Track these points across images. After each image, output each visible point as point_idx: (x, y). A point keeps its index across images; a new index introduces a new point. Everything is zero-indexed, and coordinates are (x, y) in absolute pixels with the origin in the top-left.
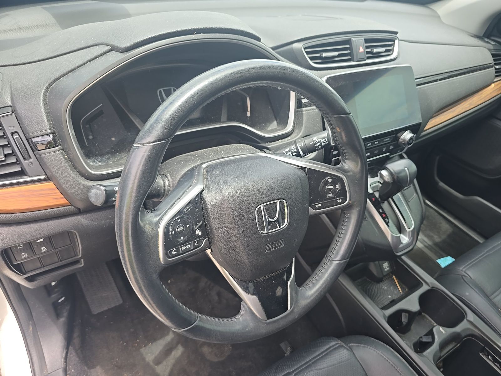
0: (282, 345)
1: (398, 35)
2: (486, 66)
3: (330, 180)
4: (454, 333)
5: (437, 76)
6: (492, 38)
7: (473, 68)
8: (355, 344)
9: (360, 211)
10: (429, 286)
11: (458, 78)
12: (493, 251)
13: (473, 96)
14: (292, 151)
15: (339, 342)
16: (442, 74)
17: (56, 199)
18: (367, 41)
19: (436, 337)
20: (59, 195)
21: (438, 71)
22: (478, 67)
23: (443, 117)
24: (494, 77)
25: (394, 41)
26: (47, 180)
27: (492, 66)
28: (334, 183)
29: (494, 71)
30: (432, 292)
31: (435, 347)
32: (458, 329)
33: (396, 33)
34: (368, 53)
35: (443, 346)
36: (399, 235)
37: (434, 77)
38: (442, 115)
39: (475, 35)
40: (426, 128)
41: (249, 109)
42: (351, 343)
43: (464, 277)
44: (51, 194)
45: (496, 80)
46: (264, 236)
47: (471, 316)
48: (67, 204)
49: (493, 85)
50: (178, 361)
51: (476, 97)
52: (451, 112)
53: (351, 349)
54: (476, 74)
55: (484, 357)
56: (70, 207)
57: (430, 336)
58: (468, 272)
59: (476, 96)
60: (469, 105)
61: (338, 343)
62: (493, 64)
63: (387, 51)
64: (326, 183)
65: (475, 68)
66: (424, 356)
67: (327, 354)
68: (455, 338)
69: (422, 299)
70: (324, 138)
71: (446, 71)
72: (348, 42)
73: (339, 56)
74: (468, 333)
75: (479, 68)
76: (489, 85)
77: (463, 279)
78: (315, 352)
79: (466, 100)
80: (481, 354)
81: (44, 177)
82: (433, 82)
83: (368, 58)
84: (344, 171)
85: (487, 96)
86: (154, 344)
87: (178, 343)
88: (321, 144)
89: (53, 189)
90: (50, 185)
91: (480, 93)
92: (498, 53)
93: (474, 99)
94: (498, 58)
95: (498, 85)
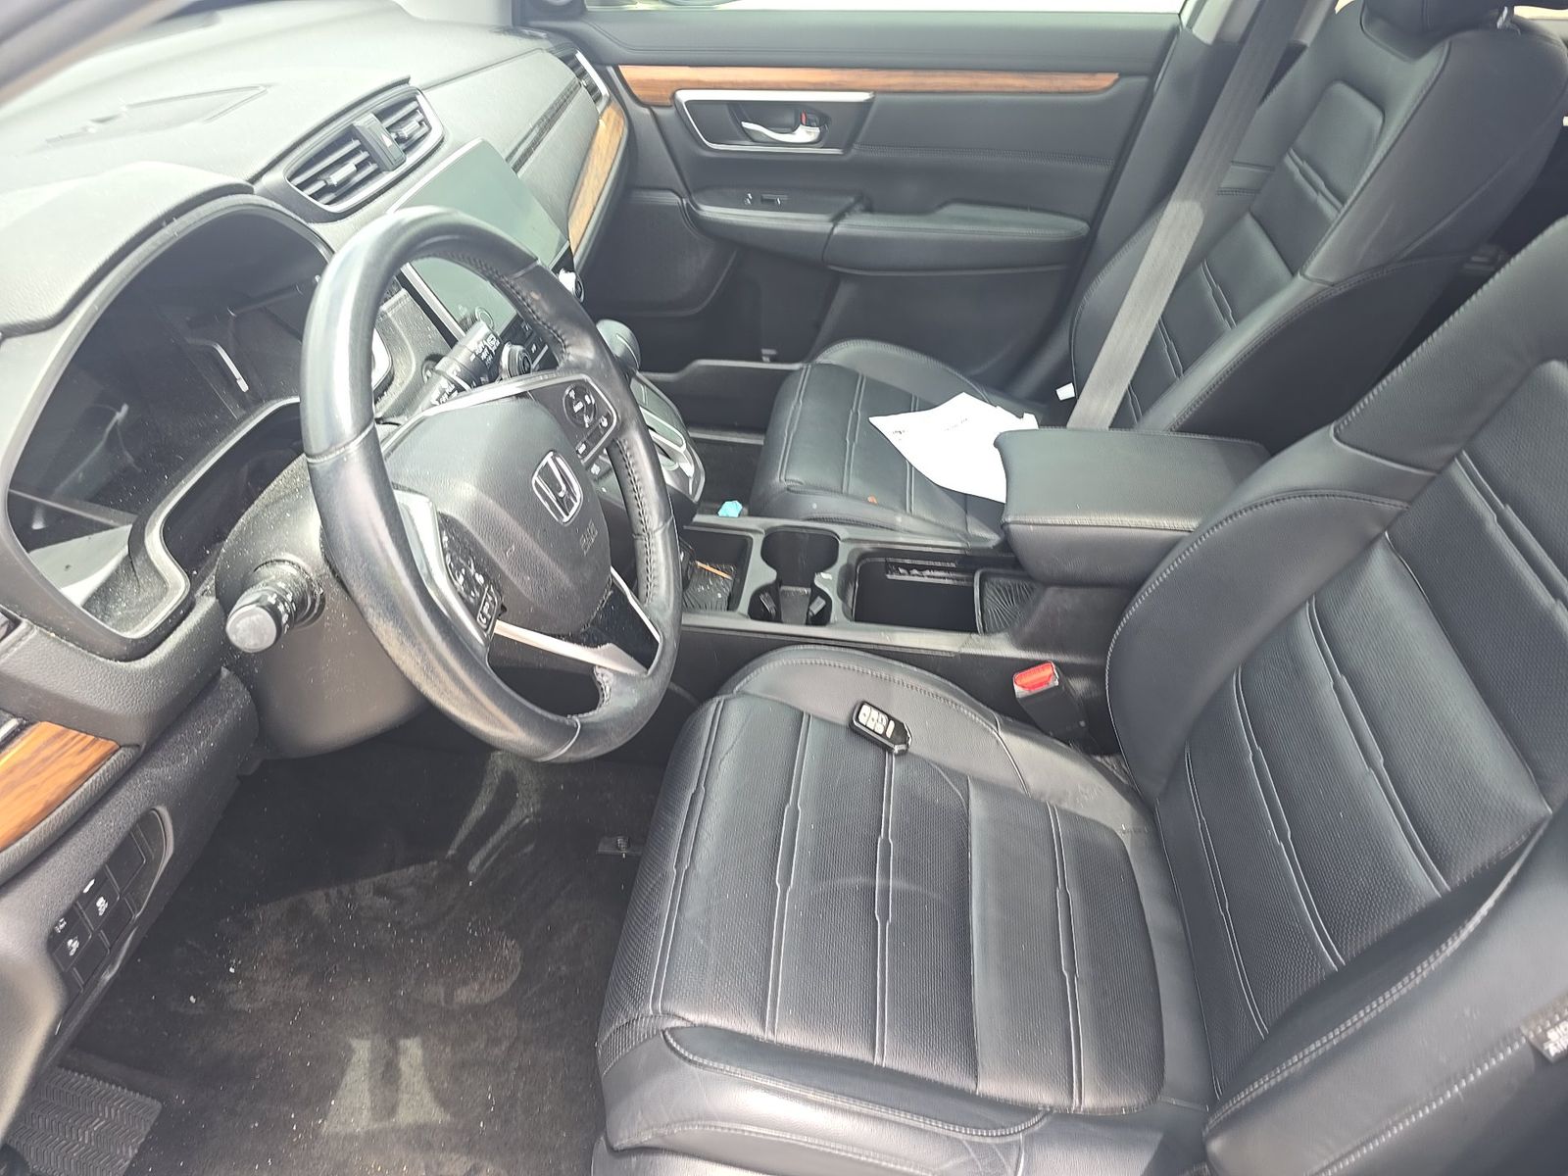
0: (604, 848)
1: (413, 83)
2: (569, 88)
3: (572, 394)
4: (841, 569)
6: (533, 23)
7: (559, 101)
8: (742, 683)
9: (638, 425)
10: (760, 533)
11: (555, 133)
12: (795, 427)
13: (589, 159)
14: (447, 391)
15: (717, 699)
16: (530, 135)
17: (83, 750)
19: (826, 590)
20: (82, 740)
21: (522, 131)
22: (565, 96)
23: (577, 222)
24: (592, 103)
25: (415, 99)
26: (27, 726)
27: (579, 85)
28: (580, 396)
29: (586, 92)
30: (771, 537)
31: (837, 604)
32: (842, 559)
33: (406, 81)
34: (398, 141)
35: (842, 595)
36: (676, 467)
38: (572, 218)
39: (500, 28)
41: (237, 374)
42: (734, 687)
43: (792, 489)
44: (65, 745)
45: (599, 109)
46: (569, 527)
47: (842, 532)
48: (112, 748)
49: (602, 122)
50: (430, 1065)
51: (595, 160)
52: (581, 206)
53: (743, 694)
54: (571, 112)
55: (895, 577)
56: (121, 751)
57: (819, 598)
58: (790, 477)
59: (594, 158)
60: (597, 181)
61: (719, 702)
62: (575, 79)
63: (421, 124)
64: (570, 403)
66: (835, 623)
67: (719, 726)
68: (847, 576)
69: (767, 556)
70: (487, 336)
72: (350, 134)
73: (357, 169)
74: (856, 556)
76: (597, 126)
77: (793, 491)
78: (700, 739)
79: (585, 172)
80: (889, 576)
81: (13, 723)
82: (529, 157)
83: (405, 153)
84: (579, 367)
85: (608, 148)
86: (340, 1093)
87: (393, 1043)
88: (490, 351)
89: (59, 735)
90: (43, 730)
91: (595, 147)
92: (567, 52)
93: (595, 163)
94: (571, 63)
95: (609, 118)
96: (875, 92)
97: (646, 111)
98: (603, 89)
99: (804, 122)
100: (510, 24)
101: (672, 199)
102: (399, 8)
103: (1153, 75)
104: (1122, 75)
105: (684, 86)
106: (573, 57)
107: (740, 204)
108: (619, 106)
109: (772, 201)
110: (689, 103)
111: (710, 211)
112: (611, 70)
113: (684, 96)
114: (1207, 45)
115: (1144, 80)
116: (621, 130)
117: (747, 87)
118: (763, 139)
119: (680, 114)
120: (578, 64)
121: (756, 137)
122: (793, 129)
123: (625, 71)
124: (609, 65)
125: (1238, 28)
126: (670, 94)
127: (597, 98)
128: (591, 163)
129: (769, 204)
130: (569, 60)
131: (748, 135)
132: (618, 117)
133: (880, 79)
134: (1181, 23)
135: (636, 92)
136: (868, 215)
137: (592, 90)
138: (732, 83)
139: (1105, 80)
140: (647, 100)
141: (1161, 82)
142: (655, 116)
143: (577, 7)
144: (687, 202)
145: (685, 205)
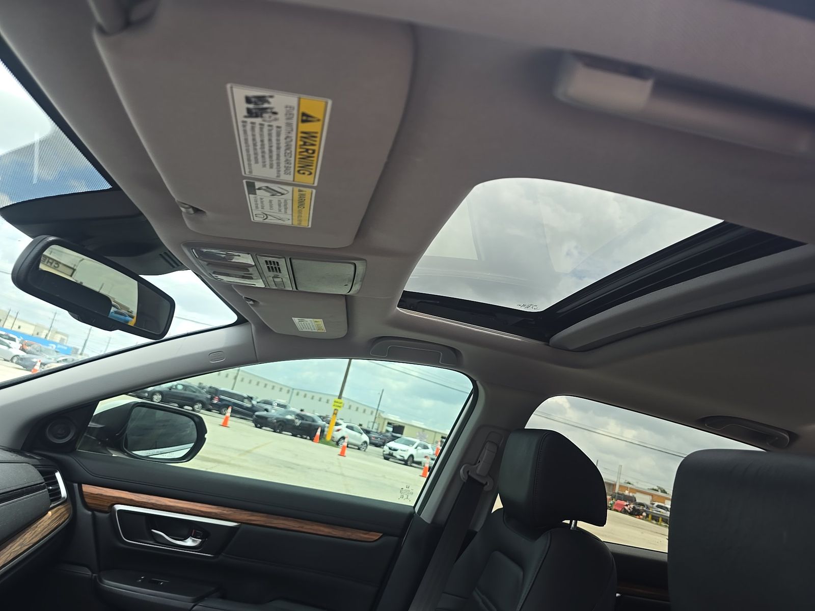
2: (35, 487)
7: (17, 491)
22: (26, 489)
24: (50, 502)
27: (44, 488)
29: (48, 494)
45: (52, 505)
51: (28, 534)
54: (23, 499)
59: (28, 532)
60: (19, 548)
62: (43, 484)
65: (20, 490)
76: (44, 515)
79: (14, 540)
85: (44, 530)
91: (34, 526)
92: (49, 470)
94: (50, 476)
95: (56, 511)
96: (241, 523)
97: (90, 513)
98: (64, 494)
99: (193, 535)
100: (20, 448)
101: (88, 573)
103: (401, 537)
104: (385, 534)
105: (121, 502)
106: (52, 473)
107: (133, 582)
108: (70, 506)
109: (156, 583)
110: (120, 511)
111: (111, 585)
112: (75, 486)
113: (118, 507)
114: (429, 524)
115: (396, 538)
116: (63, 519)
117: (162, 508)
118: (164, 542)
119: (112, 518)
120: (53, 478)
121: (159, 539)
122: (184, 538)
123: (86, 488)
124: (76, 483)
125: (443, 517)
126: (109, 505)
127: (56, 499)
129: (154, 585)
131: (154, 537)
132: (65, 513)
133: (245, 516)
134: (415, 512)
135: (87, 500)
136: (220, 600)
137: (54, 493)
138: (152, 504)
139: (375, 536)
140: (93, 506)
141: (405, 540)
142: (94, 516)
143: (70, 448)
144: (95, 576)
145: (93, 577)
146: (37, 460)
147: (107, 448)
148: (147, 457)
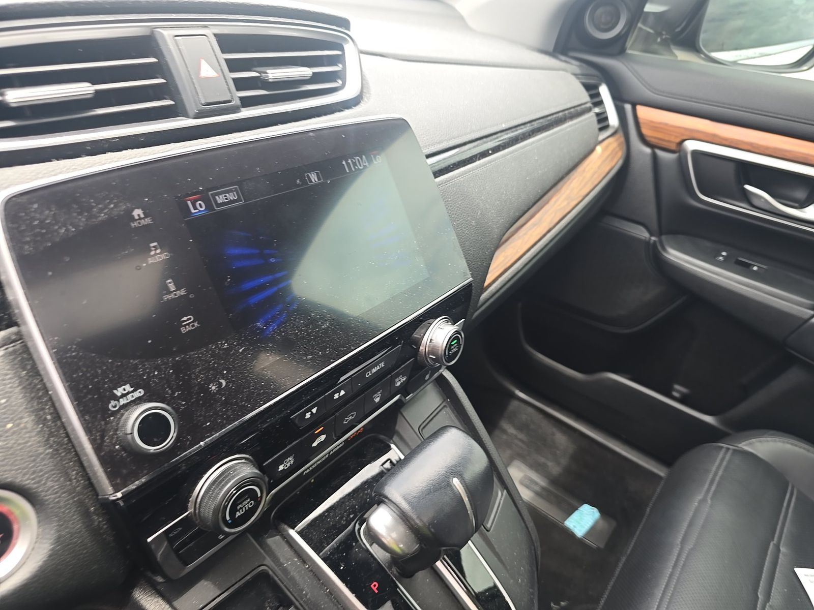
2: (579, 108)
5: (485, 143)
7: (557, 115)
11: (533, 143)
13: (569, 179)
16: (494, 136)
18: (226, 43)
21: (486, 128)
22: (566, 112)
23: (520, 242)
24: (597, 130)
27: (589, 110)
29: (595, 119)
34: (240, 84)
37: (477, 146)
38: (516, 236)
40: (488, 280)
45: (601, 137)
49: (599, 149)
51: (575, 181)
52: (535, 225)
54: (566, 128)
59: (574, 179)
60: (565, 203)
62: (589, 105)
63: (316, 78)
65: (561, 114)
71: (504, 126)
72: (144, 44)
73: (101, 99)
75: (569, 113)
76: (592, 151)
79: (558, 191)
82: (479, 159)
83: (247, 102)
85: (593, 175)
91: (580, 169)
92: (592, 81)
93: (572, 185)
94: (593, 92)
95: (607, 147)
97: (648, 150)
98: (613, 120)
100: (551, 49)
101: (643, 234)
102: (461, 18)
105: (696, 135)
106: (596, 87)
107: (711, 258)
108: (622, 139)
109: (748, 266)
110: (695, 153)
111: (676, 256)
112: (628, 107)
113: (691, 145)
116: (615, 160)
117: (767, 152)
118: (762, 206)
119: (682, 161)
120: (598, 95)
121: (756, 202)
122: (799, 205)
123: (642, 111)
124: (629, 103)
126: (678, 140)
127: (605, 128)
128: (568, 183)
129: (743, 268)
130: (592, 89)
131: (746, 197)
132: (618, 149)
135: (645, 131)
137: (602, 119)
140: (654, 141)
142: (655, 157)
143: (616, 47)
144: (655, 241)
145: (652, 242)
146: (574, 66)
147: (672, 47)
148: (735, 63)
